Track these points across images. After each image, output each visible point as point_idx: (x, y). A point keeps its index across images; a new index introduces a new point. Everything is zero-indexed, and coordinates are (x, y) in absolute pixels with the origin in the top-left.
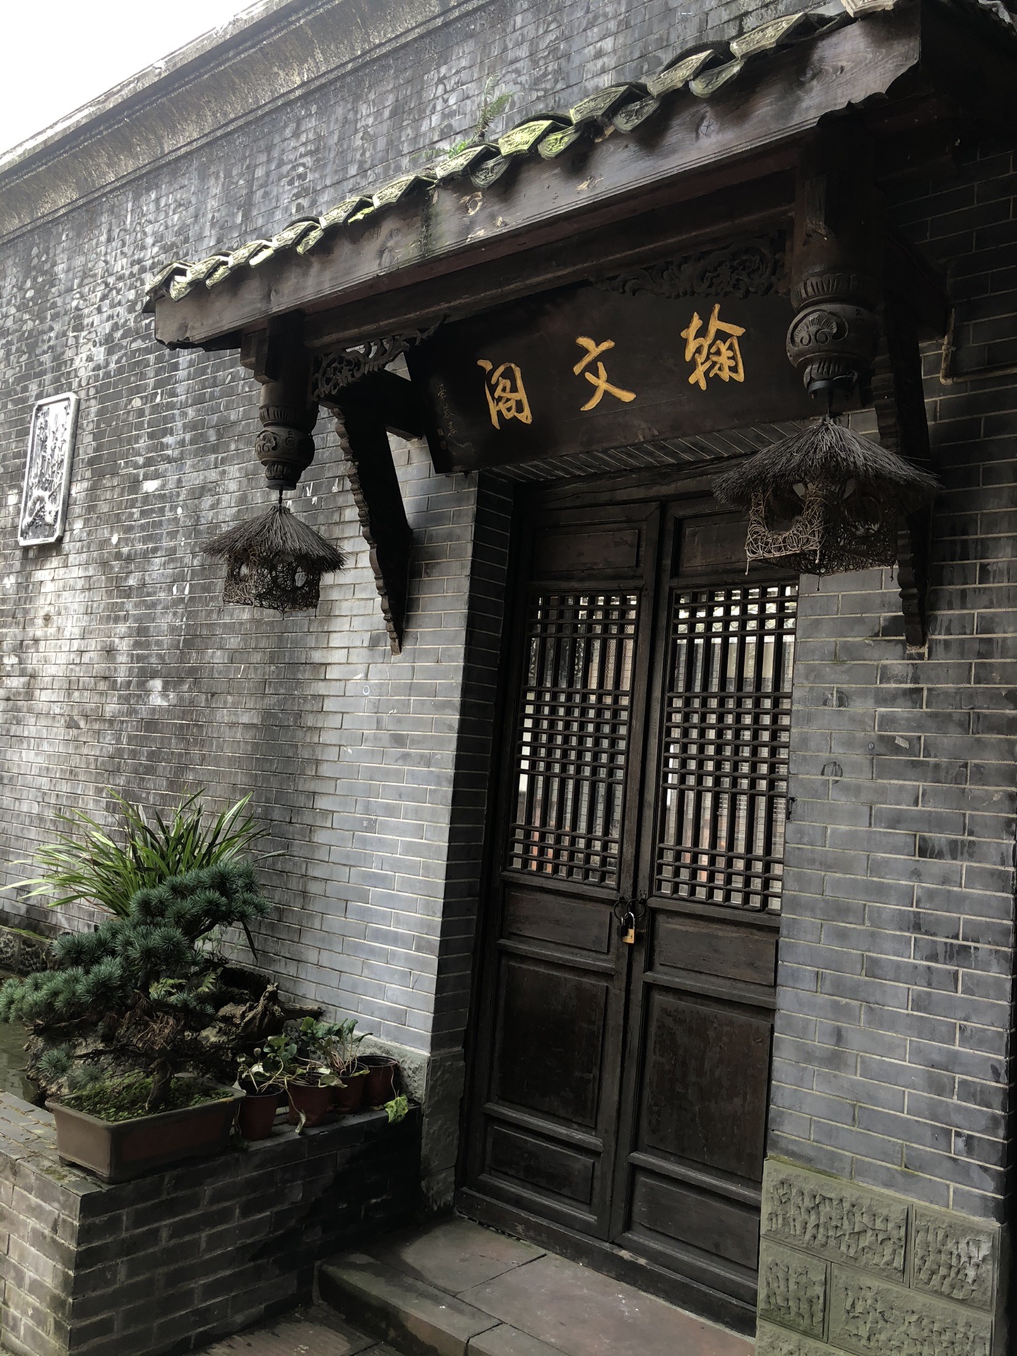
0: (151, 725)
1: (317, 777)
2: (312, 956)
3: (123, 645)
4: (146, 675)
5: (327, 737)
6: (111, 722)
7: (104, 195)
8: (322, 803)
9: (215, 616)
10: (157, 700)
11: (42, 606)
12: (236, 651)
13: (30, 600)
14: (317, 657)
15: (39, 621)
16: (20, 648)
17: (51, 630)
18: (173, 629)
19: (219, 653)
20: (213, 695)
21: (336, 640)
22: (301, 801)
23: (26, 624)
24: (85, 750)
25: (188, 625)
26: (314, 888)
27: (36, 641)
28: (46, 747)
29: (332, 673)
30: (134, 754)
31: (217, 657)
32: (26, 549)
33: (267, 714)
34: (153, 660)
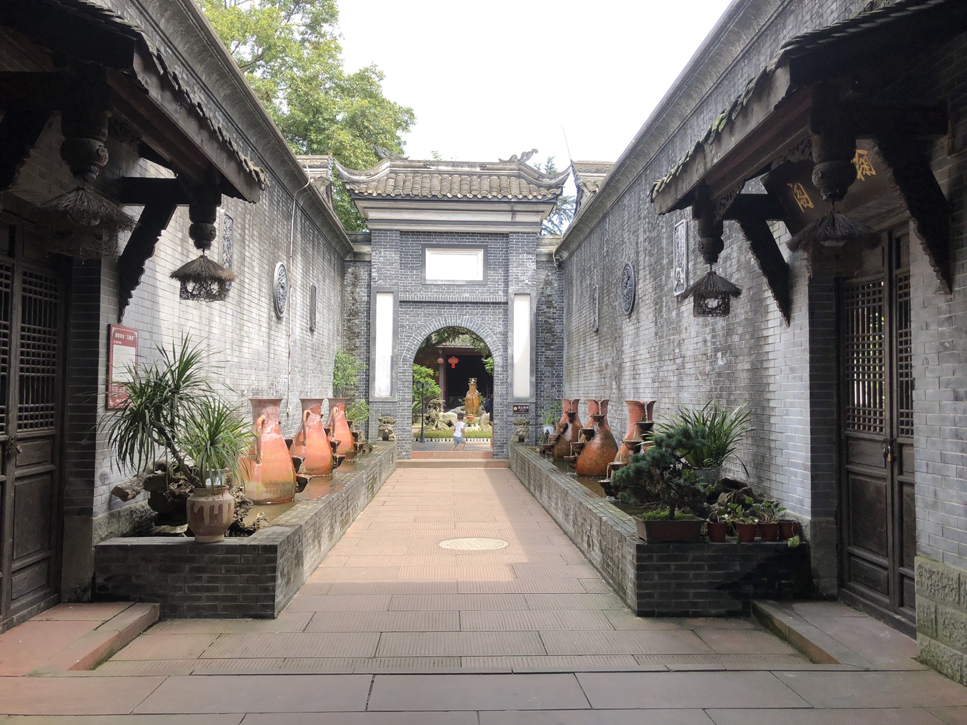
0: (719, 375)
1: (769, 391)
2: (773, 477)
3: (709, 338)
4: (716, 350)
5: (771, 372)
6: (708, 375)
7: (688, 120)
8: (772, 404)
9: (734, 319)
10: (720, 362)
11: (684, 324)
12: (741, 335)
13: (680, 321)
14: (765, 333)
15: (684, 331)
16: (679, 345)
17: (688, 334)
18: (723, 327)
19: (737, 336)
20: (736, 356)
21: (771, 324)
22: (765, 404)
23: (680, 333)
24: (702, 390)
25: (727, 325)
26: (772, 445)
27: (684, 340)
28: (690, 390)
29: (770, 340)
30: (716, 389)
31: (736, 338)
32: (678, 296)
33: (753, 364)
34: (718, 343)
